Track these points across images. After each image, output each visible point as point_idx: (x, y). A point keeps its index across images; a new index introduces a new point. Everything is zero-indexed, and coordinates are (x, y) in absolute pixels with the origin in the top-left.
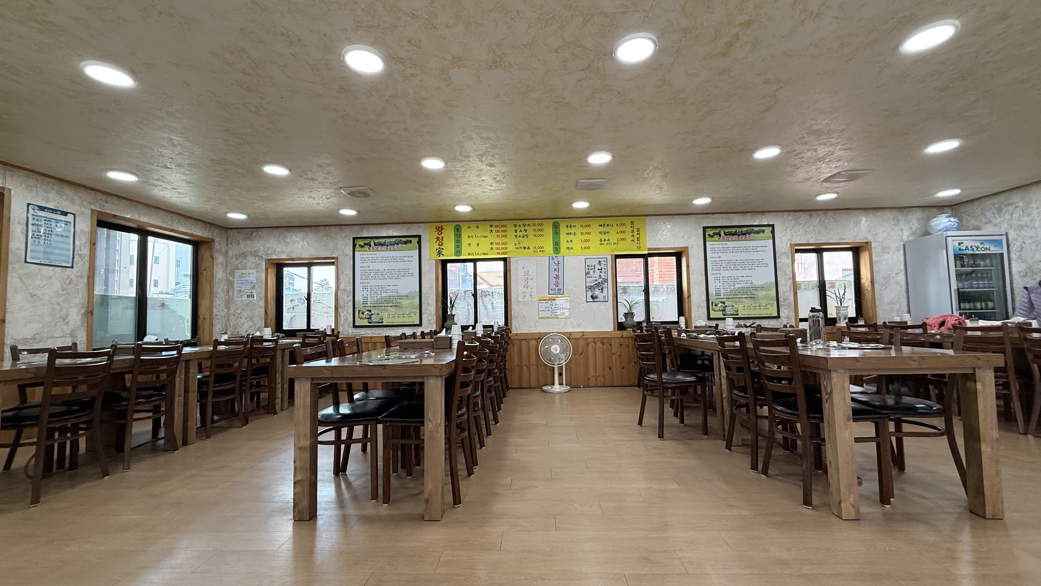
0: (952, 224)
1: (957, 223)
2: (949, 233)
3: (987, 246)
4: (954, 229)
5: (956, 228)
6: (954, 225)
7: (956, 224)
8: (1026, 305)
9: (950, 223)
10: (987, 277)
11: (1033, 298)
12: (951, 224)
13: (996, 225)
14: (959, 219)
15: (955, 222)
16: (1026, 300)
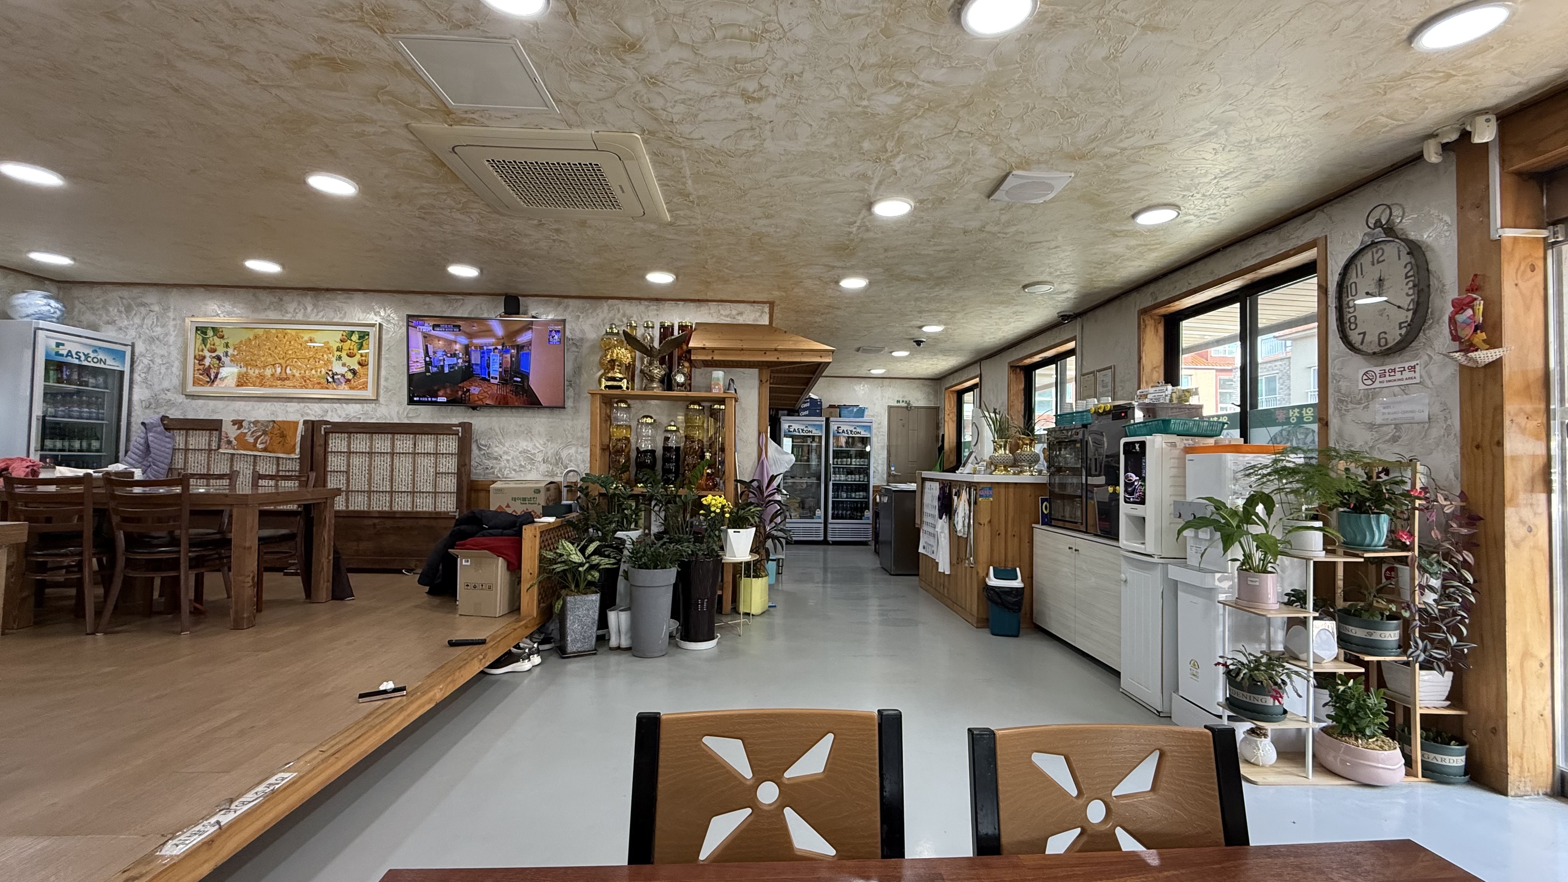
0: (52, 311)
1: (60, 310)
2: (42, 324)
3: (101, 356)
4: (54, 320)
5: (58, 319)
6: (55, 312)
7: (58, 312)
8: (141, 448)
9: (49, 308)
10: (96, 403)
11: (150, 439)
12: (49, 311)
13: (120, 329)
14: (64, 306)
15: (57, 308)
16: (142, 441)
